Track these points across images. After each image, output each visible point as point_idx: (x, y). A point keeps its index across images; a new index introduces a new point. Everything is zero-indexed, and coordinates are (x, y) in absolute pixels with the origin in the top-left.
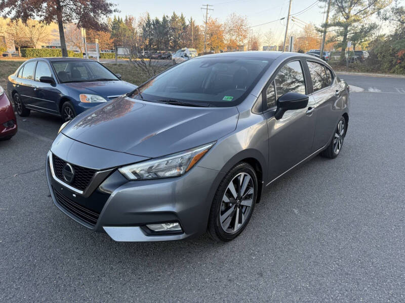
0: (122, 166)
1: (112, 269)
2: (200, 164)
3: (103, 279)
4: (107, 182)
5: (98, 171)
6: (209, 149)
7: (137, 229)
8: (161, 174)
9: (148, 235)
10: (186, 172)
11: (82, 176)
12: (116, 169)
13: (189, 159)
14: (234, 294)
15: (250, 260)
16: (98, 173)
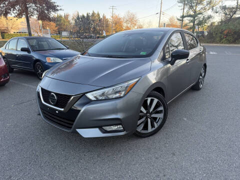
0: (87, 93)
1: (85, 155)
2: (133, 90)
3: (81, 161)
4: (78, 102)
5: (73, 96)
6: (137, 82)
7: (97, 129)
8: (110, 97)
9: (104, 133)
10: (125, 95)
11: (62, 99)
12: (84, 94)
13: (127, 87)
14: (161, 165)
15: (165, 147)
16: (73, 97)
